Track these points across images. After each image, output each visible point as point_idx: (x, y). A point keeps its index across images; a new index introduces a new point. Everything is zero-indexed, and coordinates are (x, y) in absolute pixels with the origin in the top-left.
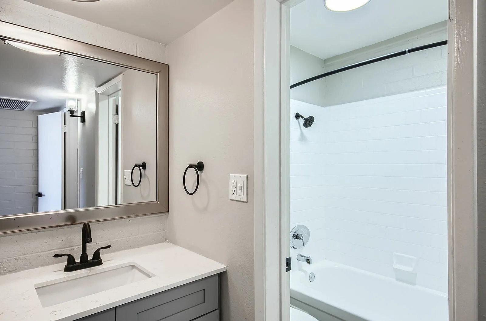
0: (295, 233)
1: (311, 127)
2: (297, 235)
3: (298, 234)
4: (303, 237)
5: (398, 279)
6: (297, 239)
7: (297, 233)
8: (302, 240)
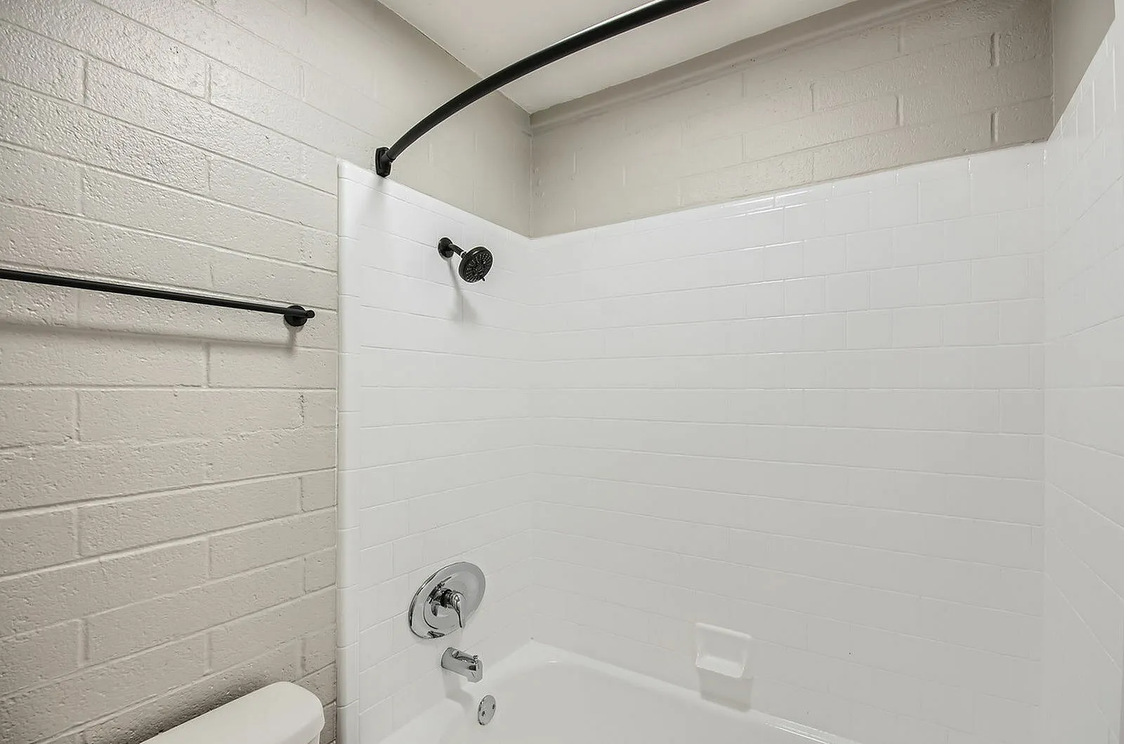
0: (439, 586)
1: (484, 280)
2: (444, 595)
3: (448, 591)
4: (458, 600)
5: (707, 695)
6: (443, 606)
7: (446, 586)
8: (457, 609)
